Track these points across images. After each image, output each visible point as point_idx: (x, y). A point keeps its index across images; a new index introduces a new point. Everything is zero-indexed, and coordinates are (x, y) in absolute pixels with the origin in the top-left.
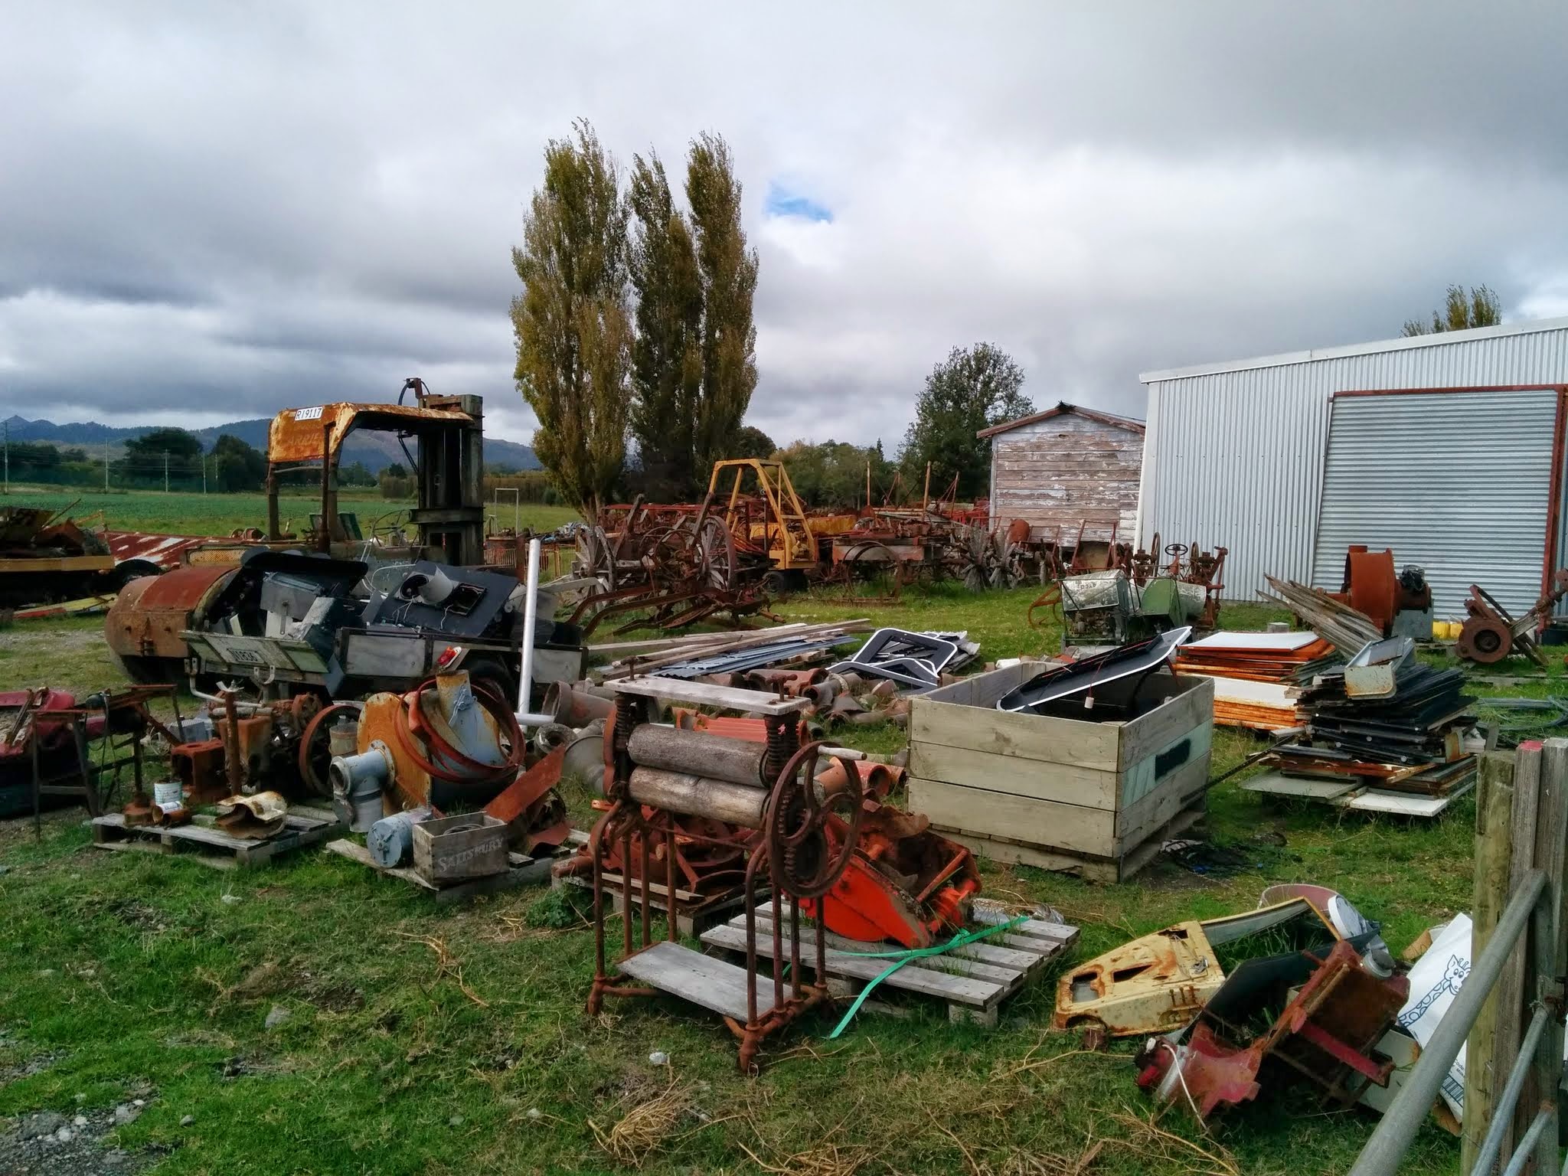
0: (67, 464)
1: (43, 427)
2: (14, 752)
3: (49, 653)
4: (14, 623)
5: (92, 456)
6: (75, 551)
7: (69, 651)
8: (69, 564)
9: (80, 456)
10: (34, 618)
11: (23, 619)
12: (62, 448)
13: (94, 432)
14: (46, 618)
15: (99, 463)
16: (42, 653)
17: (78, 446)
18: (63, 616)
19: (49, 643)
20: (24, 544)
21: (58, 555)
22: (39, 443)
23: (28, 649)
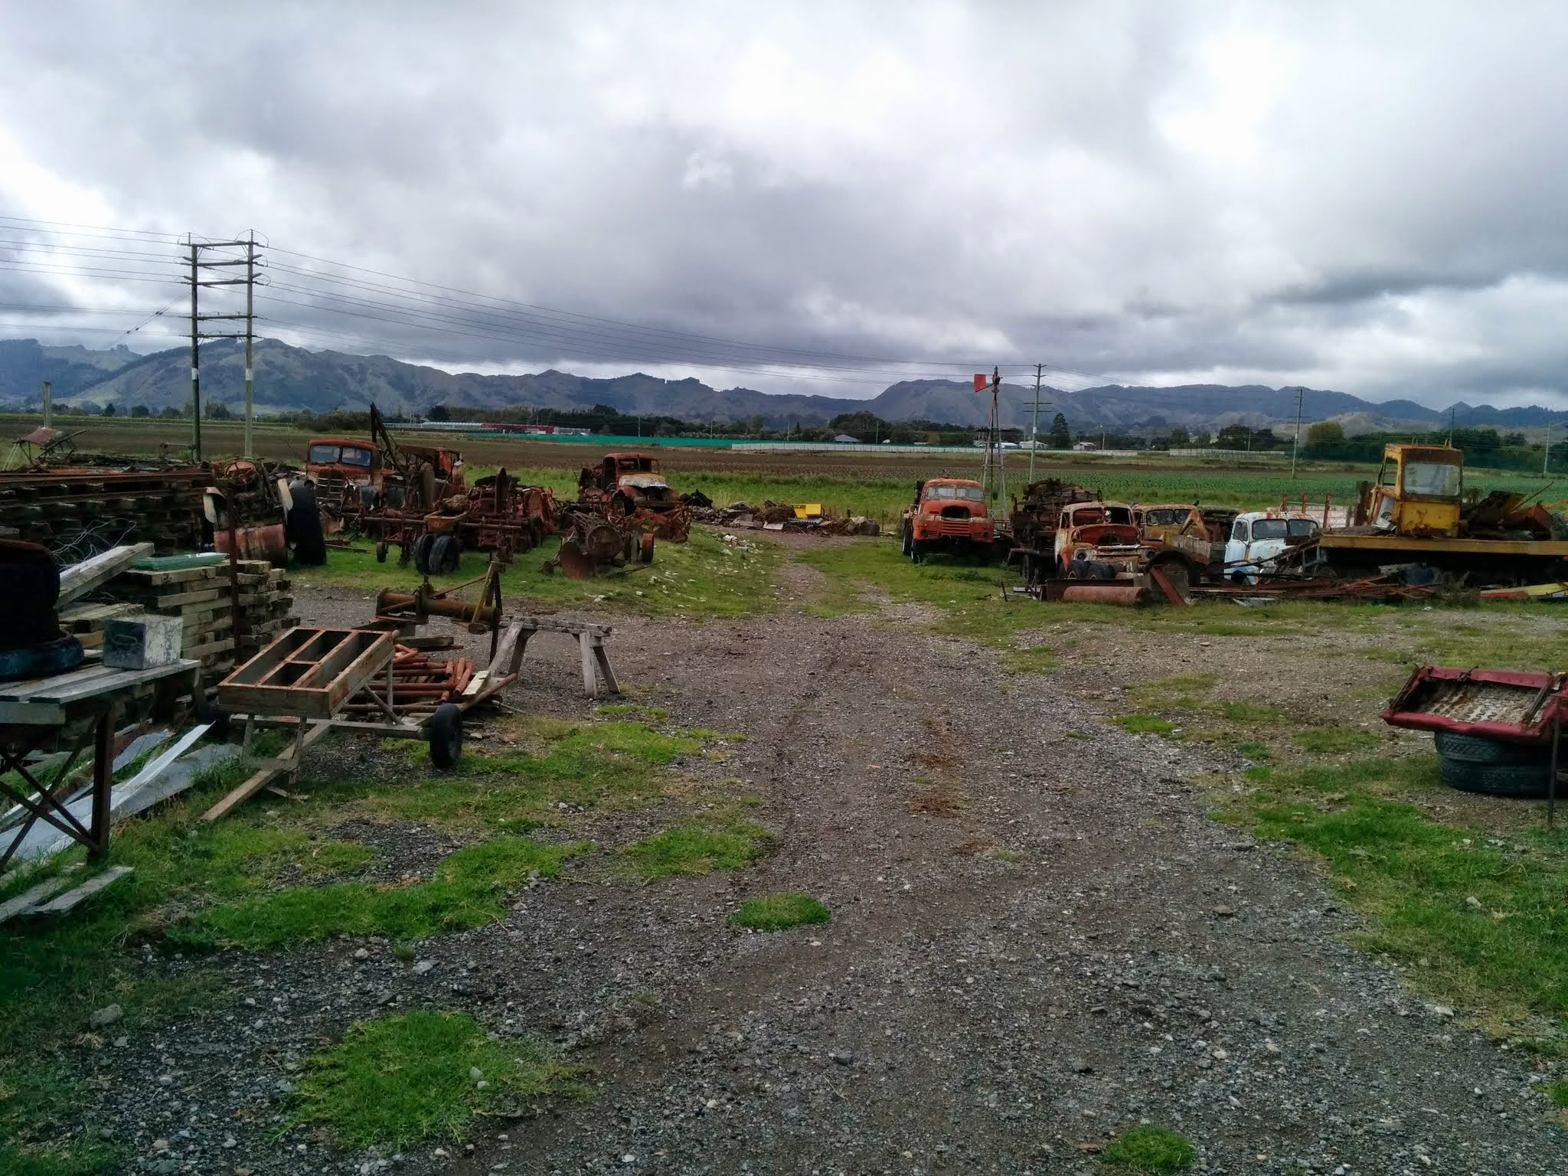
0: (1505, 448)
1: (1486, 411)
2: (1530, 733)
3: (1522, 637)
4: (1482, 602)
5: (1531, 440)
6: (1542, 535)
7: (1539, 635)
8: (1535, 548)
9: (1518, 440)
10: (1498, 599)
11: (1487, 599)
12: (1502, 432)
13: (1535, 415)
14: (1510, 600)
15: (1537, 447)
16: (1514, 635)
17: (1517, 431)
18: (1527, 600)
19: (1518, 625)
20: (1494, 527)
21: (1526, 539)
22: (1482, 427)
23: (1497, 629)
